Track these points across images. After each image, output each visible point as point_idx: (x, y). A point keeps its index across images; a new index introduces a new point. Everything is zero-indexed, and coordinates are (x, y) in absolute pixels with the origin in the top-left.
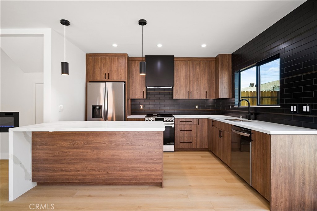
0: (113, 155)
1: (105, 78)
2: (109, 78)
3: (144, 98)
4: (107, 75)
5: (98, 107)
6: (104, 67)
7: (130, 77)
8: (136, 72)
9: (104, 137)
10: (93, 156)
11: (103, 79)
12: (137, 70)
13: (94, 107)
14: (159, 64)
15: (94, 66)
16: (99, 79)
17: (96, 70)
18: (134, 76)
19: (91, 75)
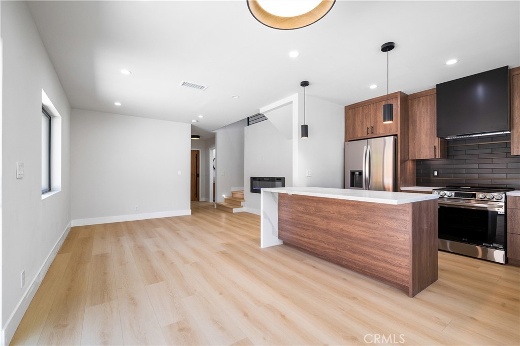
0: (342, 230)
1: (368, 134)
2: (372, 133)
3: (437, 157)
4: (370, 130)
5: (357, 173)
6: (366, 119)
7: (410, 126)
8: (420, 117)
9: (334, 206)
10: (322, 226)
11: (365, 135)
12: (422, 112)
13: (353, 173)
14: (480, 91)
15: (354, 120)
16: (360, 136)
17: (356, 124)
18: (418, 122)
19: (351, 132)
